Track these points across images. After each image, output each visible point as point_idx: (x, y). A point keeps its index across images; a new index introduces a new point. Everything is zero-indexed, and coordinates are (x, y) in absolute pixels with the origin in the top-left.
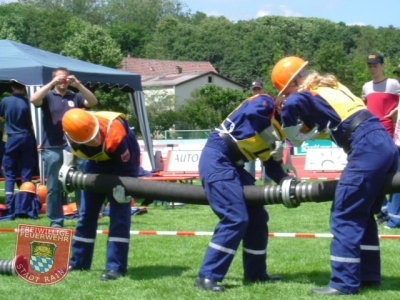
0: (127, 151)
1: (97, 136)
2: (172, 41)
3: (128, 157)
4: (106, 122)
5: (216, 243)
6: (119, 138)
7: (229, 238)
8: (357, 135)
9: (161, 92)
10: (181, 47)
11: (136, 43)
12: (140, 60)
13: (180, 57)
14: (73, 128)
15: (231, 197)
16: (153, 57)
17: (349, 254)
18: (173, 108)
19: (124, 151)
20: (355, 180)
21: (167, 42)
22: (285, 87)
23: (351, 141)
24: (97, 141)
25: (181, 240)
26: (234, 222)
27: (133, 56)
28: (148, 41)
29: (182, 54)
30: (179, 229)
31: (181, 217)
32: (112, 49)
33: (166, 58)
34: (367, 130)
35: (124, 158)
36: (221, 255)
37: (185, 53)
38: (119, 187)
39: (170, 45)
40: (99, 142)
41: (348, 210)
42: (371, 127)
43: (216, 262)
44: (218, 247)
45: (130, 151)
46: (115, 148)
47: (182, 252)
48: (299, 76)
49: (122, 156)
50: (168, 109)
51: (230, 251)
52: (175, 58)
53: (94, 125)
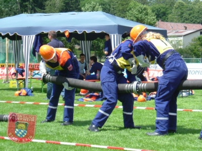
0: (71, 65)
1: (55, 57)
2: (182, 13)
3: (72, 68)
4: (60, 52)
5: (102, 110)
6: (66, 59)
7: (108, 109)
8: (167, 62)
9: (176, 39)
10: (187, 16)
11: (164, 14)
12: (166, 23)
13: (186, 21)
14: (44, 54)
15: (111, 90)
16: (172, 21)
17: (161, 115)
18: (182, 47)
19: (69, 65)
20: (165, 82)
21: (179, 13)
22: (136, 39)
23: (165, 65)
24: (55, 60)
25: (187, 113)
26: (111, 102)
27: (162, 21)
28: (170, 13)
29: (187, 19)
30: (185, 108)
31: (186, 102)
32: (152, 17)
33: (179, 22)
34: (172, 60)
35: (70, 68)
36: (103, 116)
37: (188, 19)
38: (65, 83)
39: (181, 15)
40: (56, 61)
41: (161, 96)
42: (174, 58)
43: (100, 119)
44: (102, 112)
45: (72, 65)
46: (64, 64)
47: (187, 119)
48: (142, 33)
49: (69, 68)
50: (180, 47)
51: (107, 115)
52: (183, 22)
53: (53, 52)
